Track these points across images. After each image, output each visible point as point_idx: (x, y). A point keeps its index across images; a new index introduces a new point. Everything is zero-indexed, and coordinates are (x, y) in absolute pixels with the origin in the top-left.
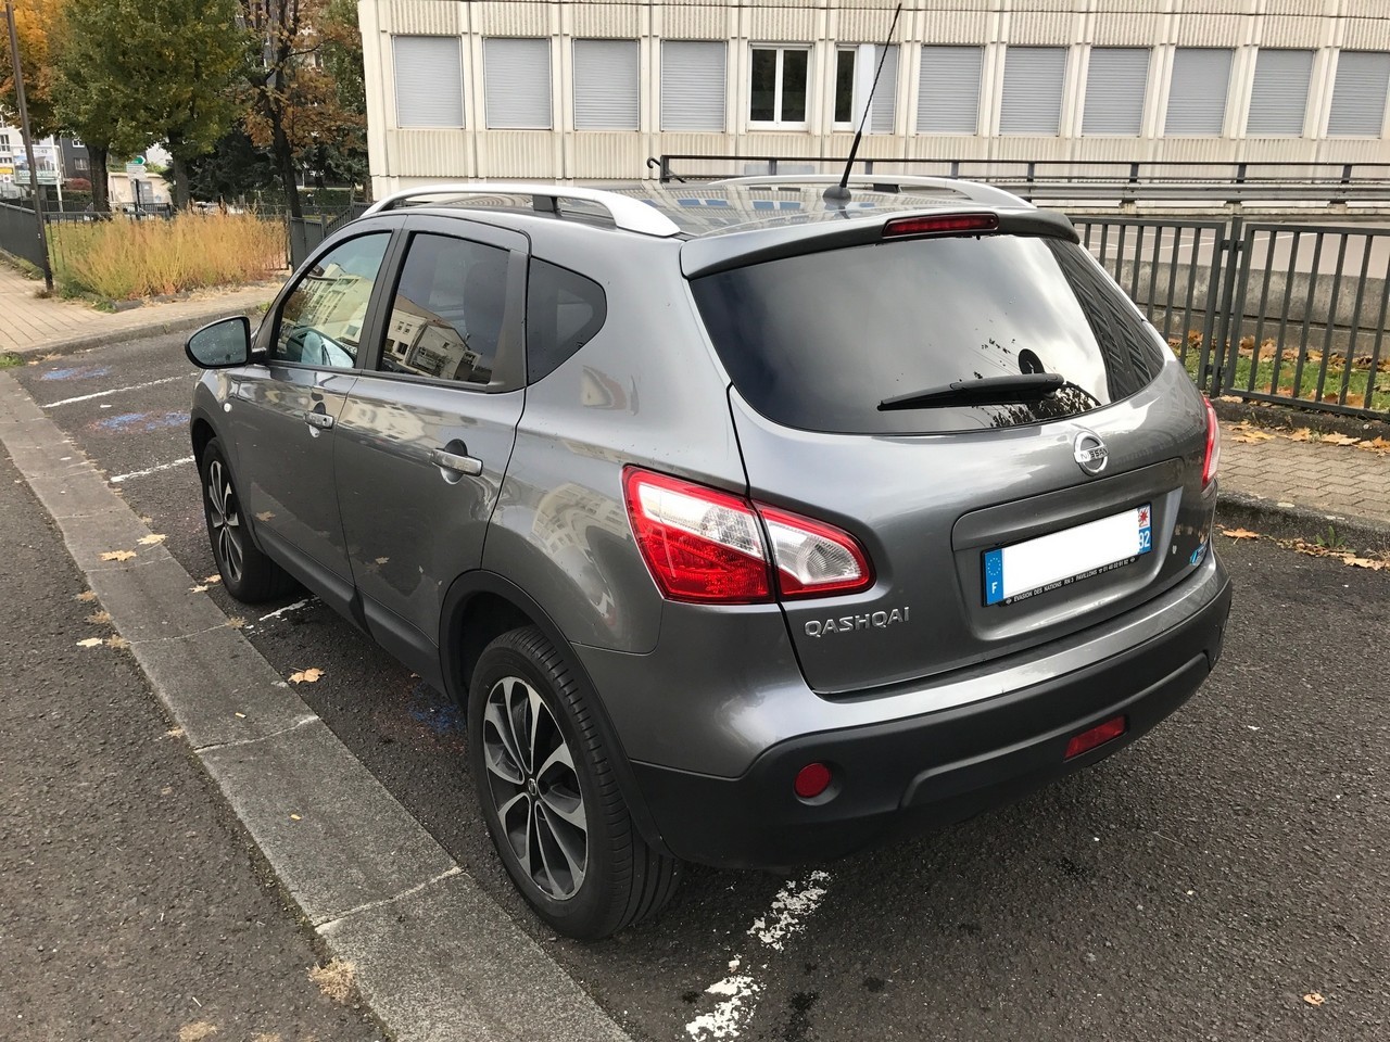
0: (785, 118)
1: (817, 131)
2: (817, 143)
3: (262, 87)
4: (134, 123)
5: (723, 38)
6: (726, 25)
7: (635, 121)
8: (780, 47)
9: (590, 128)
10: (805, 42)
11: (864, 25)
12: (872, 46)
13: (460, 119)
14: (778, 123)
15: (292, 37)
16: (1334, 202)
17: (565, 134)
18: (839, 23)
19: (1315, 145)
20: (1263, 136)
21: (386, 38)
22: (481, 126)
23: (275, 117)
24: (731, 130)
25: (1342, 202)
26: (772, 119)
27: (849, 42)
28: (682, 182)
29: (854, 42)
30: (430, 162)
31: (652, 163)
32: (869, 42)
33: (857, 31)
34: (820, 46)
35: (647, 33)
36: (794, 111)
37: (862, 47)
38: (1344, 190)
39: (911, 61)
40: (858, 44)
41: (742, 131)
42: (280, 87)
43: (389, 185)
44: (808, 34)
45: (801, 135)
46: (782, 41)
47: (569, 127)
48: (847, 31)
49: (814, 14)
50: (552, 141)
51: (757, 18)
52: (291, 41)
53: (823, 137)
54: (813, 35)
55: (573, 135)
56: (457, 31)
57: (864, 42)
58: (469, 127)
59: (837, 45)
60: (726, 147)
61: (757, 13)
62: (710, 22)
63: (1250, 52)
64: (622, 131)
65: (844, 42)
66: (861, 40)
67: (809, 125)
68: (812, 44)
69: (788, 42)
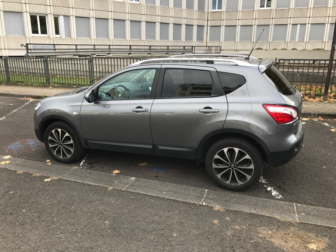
0: (42, 33)
1: (51, 37)
2: (52, 40)
5: (21, 11)
6: (22, 8)
8: (38, 15)
10: (45, 14)
11: (60, 11)
12: (63, 16)
14: (40, 35)
16: (166, 54)
18: (53, 10)
19: (158, 42)
20: (148, 40)
24: (27, 36)
25: (168, 54)
26: (38, 33)
27: (56, 15)
29: (58, 15)
31: (23, 46)
32: (62, 15)
33: (58, 12)
34: (49, 16)
36: (44, 31)
37: (60, 16)
38: (168, 51)
39: (73, 20)
40: (59, 15)
41: (30, 36)
44: (45, 12)
45: (47, 38)
46: (38, 13)
48: (56, 12)
49: (46, 7)
51: (31, 7)
53: (53, 38)
54: (47, 12)
57: (60, 15)
59: (54, 15)
60: (26, 40)
61: (31, 6)
62: (17, 7)
63: (144, 22)
65: (55, 15)
66: (60, 14)
67: (49, 35)
68: (47, 15)
69: (40, 13)
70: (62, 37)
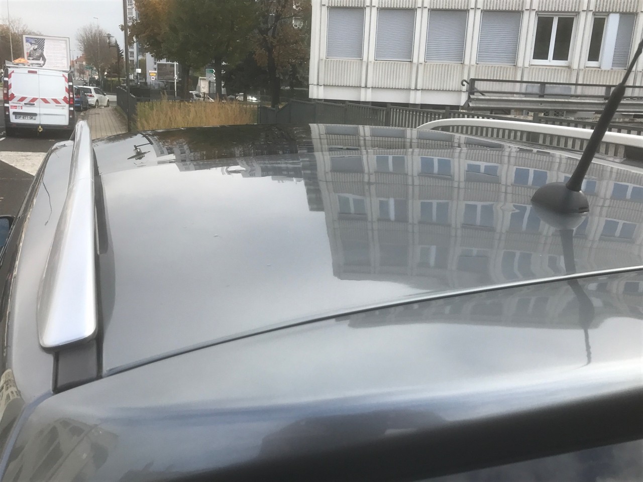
0: (555, 57)
1: (575, 66)
2: (574, 74)
3: (264, 35)
4: (198, 53)
5: (520, 9)
6: (523, 2)
7: (460, 57)
8: (556, 15)
9: (434, 61)
10: (573, 12)
12: (618, 15)
13: (360, 54)
14: (550, 61)
15: (283, 9)
17: (419, 64)
18: (597, 0)
21: (325, 9)
22: (372, 58)
23: (270, 50)
24: (520, 64)
26: (547, 58)
27: (602, 12)
28: (483, 95)
29: (606, 12)
30: (341, 78)
31: (464, 83)
32: (616, 12)
33: (608, 5)
34: (583, 15)
35: (473, 7)
36: (562, 52)
37: (611, 15)
40: (608, 13)
41: (527, 65)
42: (273, 36)
43: (318, 89)
44: (575, 7)
45: (564, 68)
46: (558, 12)
47: (422, 60)
48: (601, 6)
50: (411, 68)
52: (282, 11)
53: (579, 70)
54: (579, 8)
55: (423, 64)
56: (364, 5)
57: (613, 12)
58: (365, 59)
59: (594, 14)
60: (515, 75)
62: (513, 0)
64: (452, 63)
65: (599, 12)
66: (611, 11)
67: (571, 63)
68: (578, 13)
69: (561, 12)
70: (603, 68)
